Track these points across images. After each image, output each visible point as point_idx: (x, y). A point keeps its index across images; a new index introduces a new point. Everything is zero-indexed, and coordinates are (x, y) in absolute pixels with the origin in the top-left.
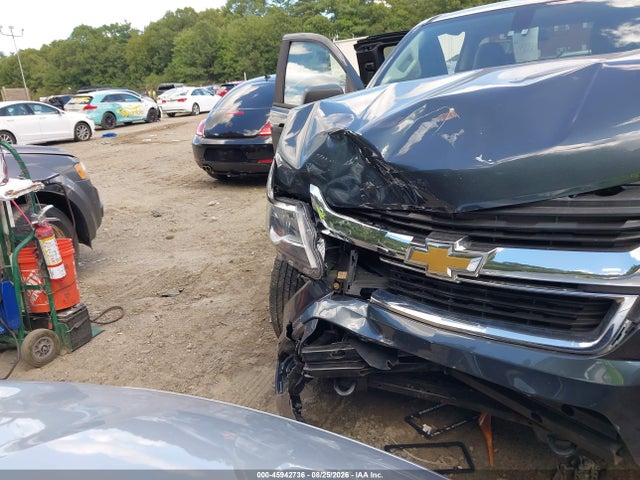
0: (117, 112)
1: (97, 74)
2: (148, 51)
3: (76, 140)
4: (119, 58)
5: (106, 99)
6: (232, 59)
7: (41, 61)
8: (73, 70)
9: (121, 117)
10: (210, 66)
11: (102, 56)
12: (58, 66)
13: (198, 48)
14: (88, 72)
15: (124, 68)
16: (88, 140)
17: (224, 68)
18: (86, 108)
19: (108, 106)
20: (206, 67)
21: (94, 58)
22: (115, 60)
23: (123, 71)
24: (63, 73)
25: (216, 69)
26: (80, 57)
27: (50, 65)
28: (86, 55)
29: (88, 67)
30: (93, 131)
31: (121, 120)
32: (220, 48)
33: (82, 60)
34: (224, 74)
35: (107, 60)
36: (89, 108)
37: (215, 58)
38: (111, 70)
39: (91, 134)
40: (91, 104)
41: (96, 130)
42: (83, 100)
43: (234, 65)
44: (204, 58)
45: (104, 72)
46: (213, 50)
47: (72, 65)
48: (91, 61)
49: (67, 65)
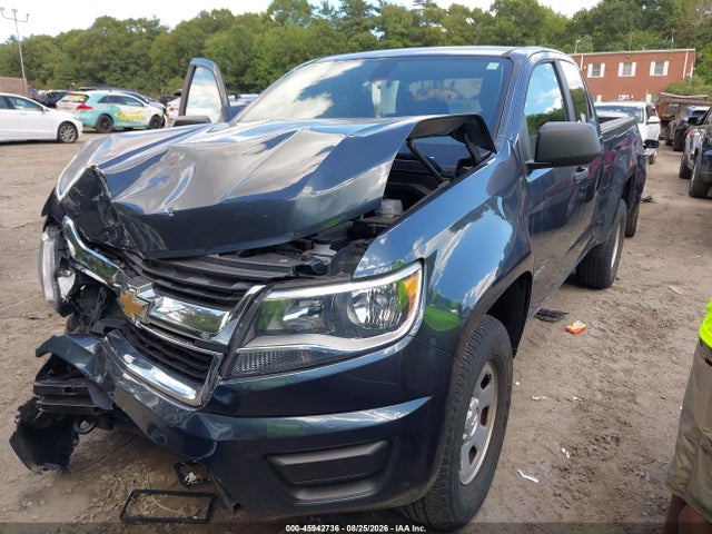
0: (115, 115)
1: (115, 71)
2: (177, 52)
3: (59, 141)
4: (143, 55)
5: (104, 100)
6: (266, 70)
7: (56, 50)
8: (89, 65)
9: (119, 120)
10: (242, 75)
11: (124, 52)
12: (74, 58)
13: (231, 54)
14: (105, 68)
15: (147, 67)
16: (73, 142)
17: (257, 79)
18: (80, 107)
19: (106, 108)
20: (237, 76)
21: (114, 52)
22: (139, 57)
23: (147, 70)
24: (78, 66)
25: (247, 79)
26: (97, 51)
27: (65, 56)
28: (106, 49)
29: (105, 62)
30: (80, 133)
31: (117, 124)
32: (254, 57)
33: (100, 55)
34: (256, 85)
35: (130, 55)
36: (82, 107)
37: (247, 66)
38: (132, 67)
39: (77, 137)
40: (87, 104)
41: (84, 132)
42: (77, 98)
43: (268, 77)
44: (235, 66)
45: (124, 69)
46: (247, 58)
47: (88, 58)
48: (110, 56)
49: (83, 58)
